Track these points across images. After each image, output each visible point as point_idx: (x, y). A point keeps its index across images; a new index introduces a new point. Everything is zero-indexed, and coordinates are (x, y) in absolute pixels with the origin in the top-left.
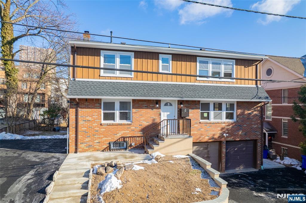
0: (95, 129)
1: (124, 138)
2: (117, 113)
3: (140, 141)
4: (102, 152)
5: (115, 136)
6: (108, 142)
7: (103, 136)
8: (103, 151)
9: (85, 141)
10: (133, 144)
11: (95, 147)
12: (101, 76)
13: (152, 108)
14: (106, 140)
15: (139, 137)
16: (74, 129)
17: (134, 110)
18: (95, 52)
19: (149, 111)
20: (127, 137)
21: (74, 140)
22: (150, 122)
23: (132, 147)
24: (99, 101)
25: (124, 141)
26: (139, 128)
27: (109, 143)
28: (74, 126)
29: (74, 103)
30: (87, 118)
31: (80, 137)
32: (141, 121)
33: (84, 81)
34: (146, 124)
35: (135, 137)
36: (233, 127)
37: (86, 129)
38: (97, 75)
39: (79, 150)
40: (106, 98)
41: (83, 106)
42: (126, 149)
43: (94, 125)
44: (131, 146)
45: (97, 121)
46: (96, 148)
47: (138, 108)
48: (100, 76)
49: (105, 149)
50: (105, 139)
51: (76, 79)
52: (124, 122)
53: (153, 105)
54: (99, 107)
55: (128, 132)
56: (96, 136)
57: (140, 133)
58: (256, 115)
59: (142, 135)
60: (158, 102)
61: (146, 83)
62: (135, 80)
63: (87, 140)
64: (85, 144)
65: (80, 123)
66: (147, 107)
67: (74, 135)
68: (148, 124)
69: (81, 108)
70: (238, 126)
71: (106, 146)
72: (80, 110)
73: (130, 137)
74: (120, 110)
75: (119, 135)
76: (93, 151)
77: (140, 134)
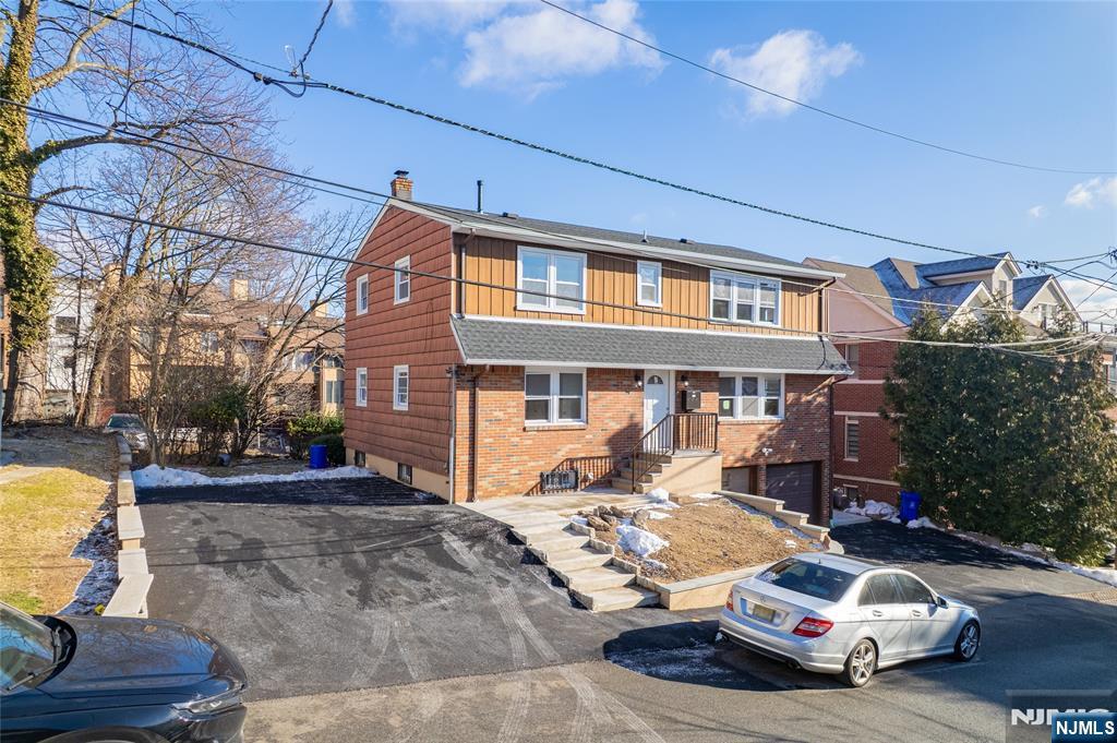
0: (513, 439)
1: (572, 461)
2: (554, 401)
3: (604, 466)
4: (526, 498)
5: (554, 456)
6: (538, 473)
7: (526, 458)
8: (528, 494)
9: (490, 470)
10: (591, 476)
11: (512, 484)
12: (518, 308)
13: (628, 389)
14: (533, 468)
15: (601, 458)
16: (467, 443)
17: (592, 395)
18: (505, 248)
19: (622, 395)
20: (577, 459)
21: (466, 468)
22: (624, 424)
23: (587, 484)
24: (519, 369)
25: (572, 468)
26: (602, 437)
27: (542, 475)
28: (467, 434)
29: (468, 376)
30: (496, 414)
31: (480, 460)
32: (606, 421)
33: (483, 322)
34: (615, 426)
35: (593, 458)
36: (779, 432)
37: (491, 440)
38: (509, 308)
39: (478, 493)
40: (533, 365)
41: (485, 384)
42: (575, 487)
43: (510, 430)
44: (586, 479)
45: (516, 420)
46: (513, 487)
47: (599, 390)
48: (515, 309)
49: (532, 489)
50: (533, 464)
51: (467, 317)
52: (569, 422)
53: (629, 383)
54: (520, 387)
55: (580, 446)
56: (514, 459)
57: (603, 448)
58: (821, 405)
59: (607, 453)
60: (638, 375)
61: (613, 330)
62: (588, 321)
63: (494, 468)
64: (490, 479)
65: (481, 425)
66: (618, 388)
67: (466, 458)
68: (618, 427)
69: (482, 389)
70: (788, 429)
71: (533, 483)
72: (481, 394)
73: (583, 458)
74: (561, 394)
75: (561, 455)
76: (507, 494)
77: (604, 451)
